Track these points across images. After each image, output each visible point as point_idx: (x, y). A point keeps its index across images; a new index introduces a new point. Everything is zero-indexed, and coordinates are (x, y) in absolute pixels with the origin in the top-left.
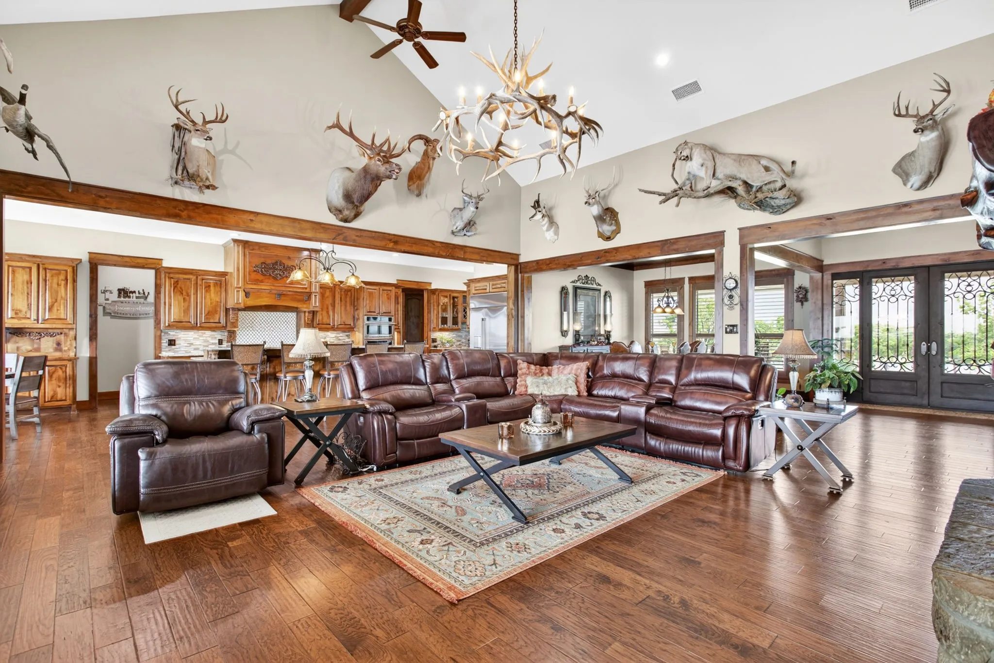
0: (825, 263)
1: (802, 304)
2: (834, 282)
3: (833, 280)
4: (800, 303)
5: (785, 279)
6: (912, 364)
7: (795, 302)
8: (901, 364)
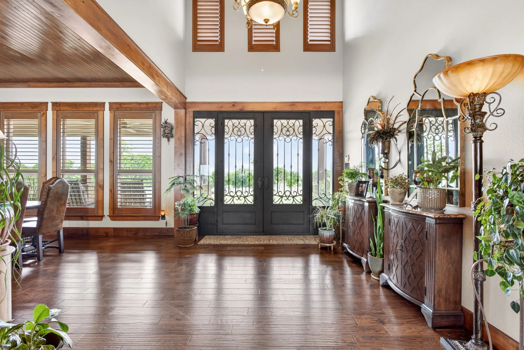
0: (188, 101)
1: (169, 140)
2: (196, 120)
3: (194, 118)
4: (167, 139)
5: (153, 114)
6: (252, 197)
7: (162, 137)
8: (245, 197)
